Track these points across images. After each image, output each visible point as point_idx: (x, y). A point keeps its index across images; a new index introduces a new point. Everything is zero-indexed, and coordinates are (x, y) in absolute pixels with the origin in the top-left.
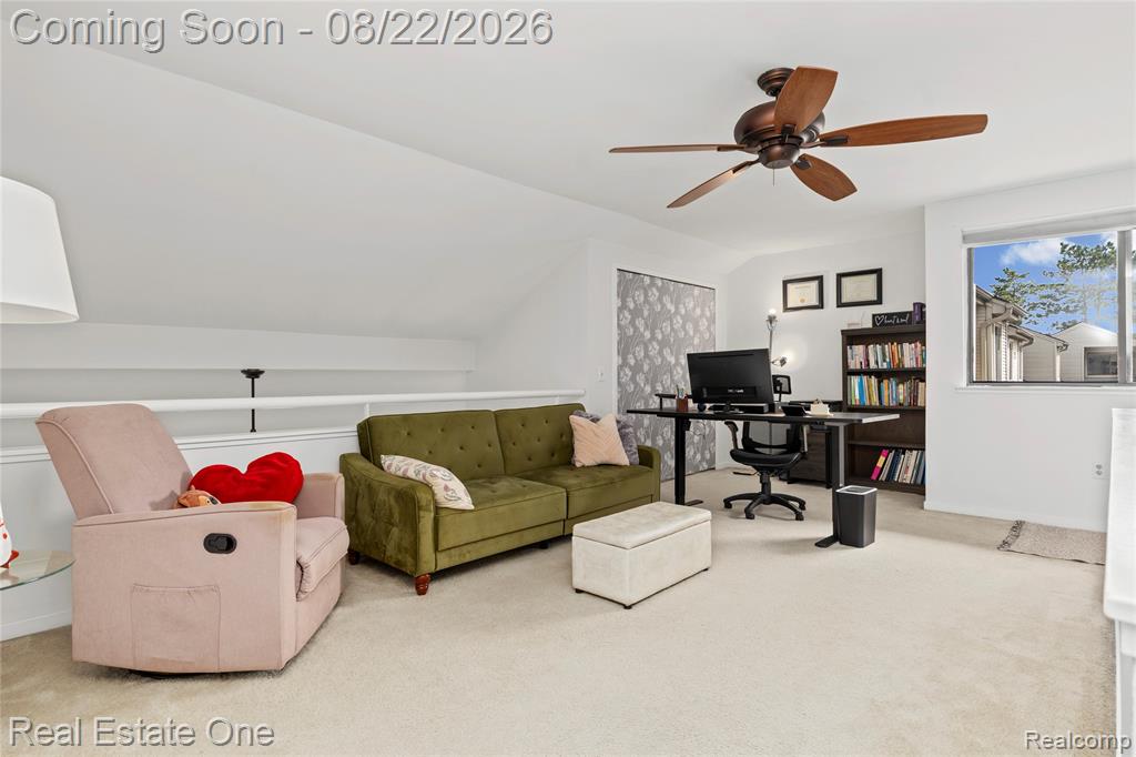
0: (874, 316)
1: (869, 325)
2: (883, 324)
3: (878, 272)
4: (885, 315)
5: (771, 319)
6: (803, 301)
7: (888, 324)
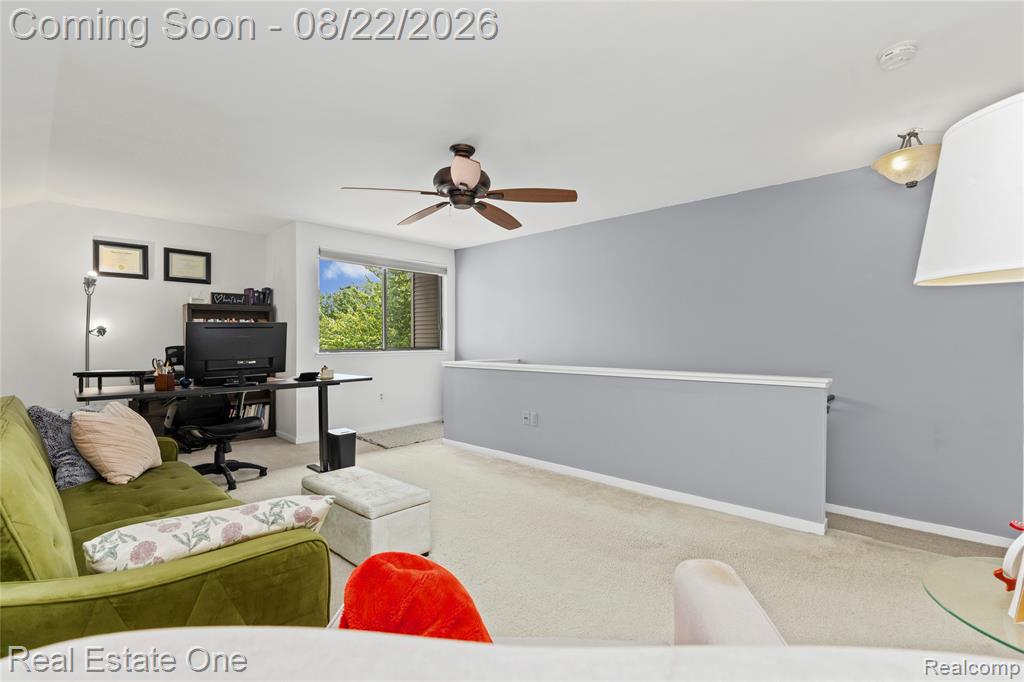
0: (213, 294)
1: (207, 301)
2: (221, 302)
3: (208, 256)
4: (223, 294)
5: (89, 283)
6: (121, 267)
7: (224, 303)
